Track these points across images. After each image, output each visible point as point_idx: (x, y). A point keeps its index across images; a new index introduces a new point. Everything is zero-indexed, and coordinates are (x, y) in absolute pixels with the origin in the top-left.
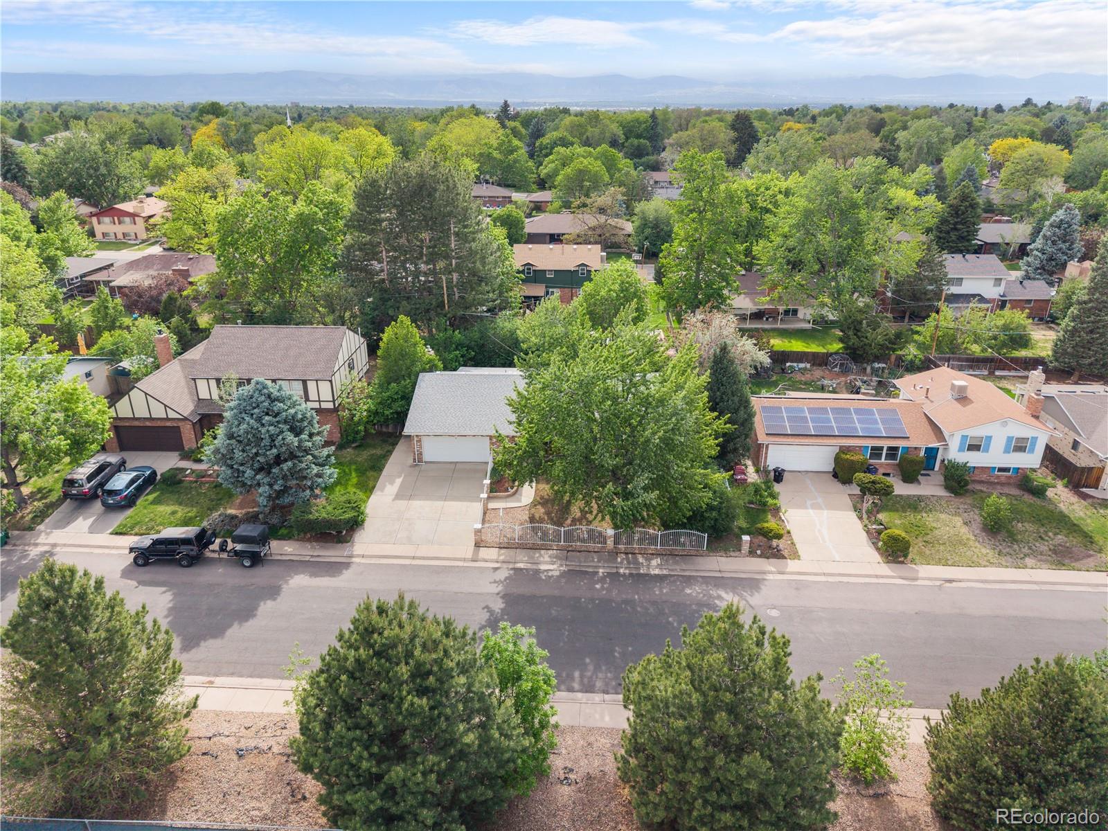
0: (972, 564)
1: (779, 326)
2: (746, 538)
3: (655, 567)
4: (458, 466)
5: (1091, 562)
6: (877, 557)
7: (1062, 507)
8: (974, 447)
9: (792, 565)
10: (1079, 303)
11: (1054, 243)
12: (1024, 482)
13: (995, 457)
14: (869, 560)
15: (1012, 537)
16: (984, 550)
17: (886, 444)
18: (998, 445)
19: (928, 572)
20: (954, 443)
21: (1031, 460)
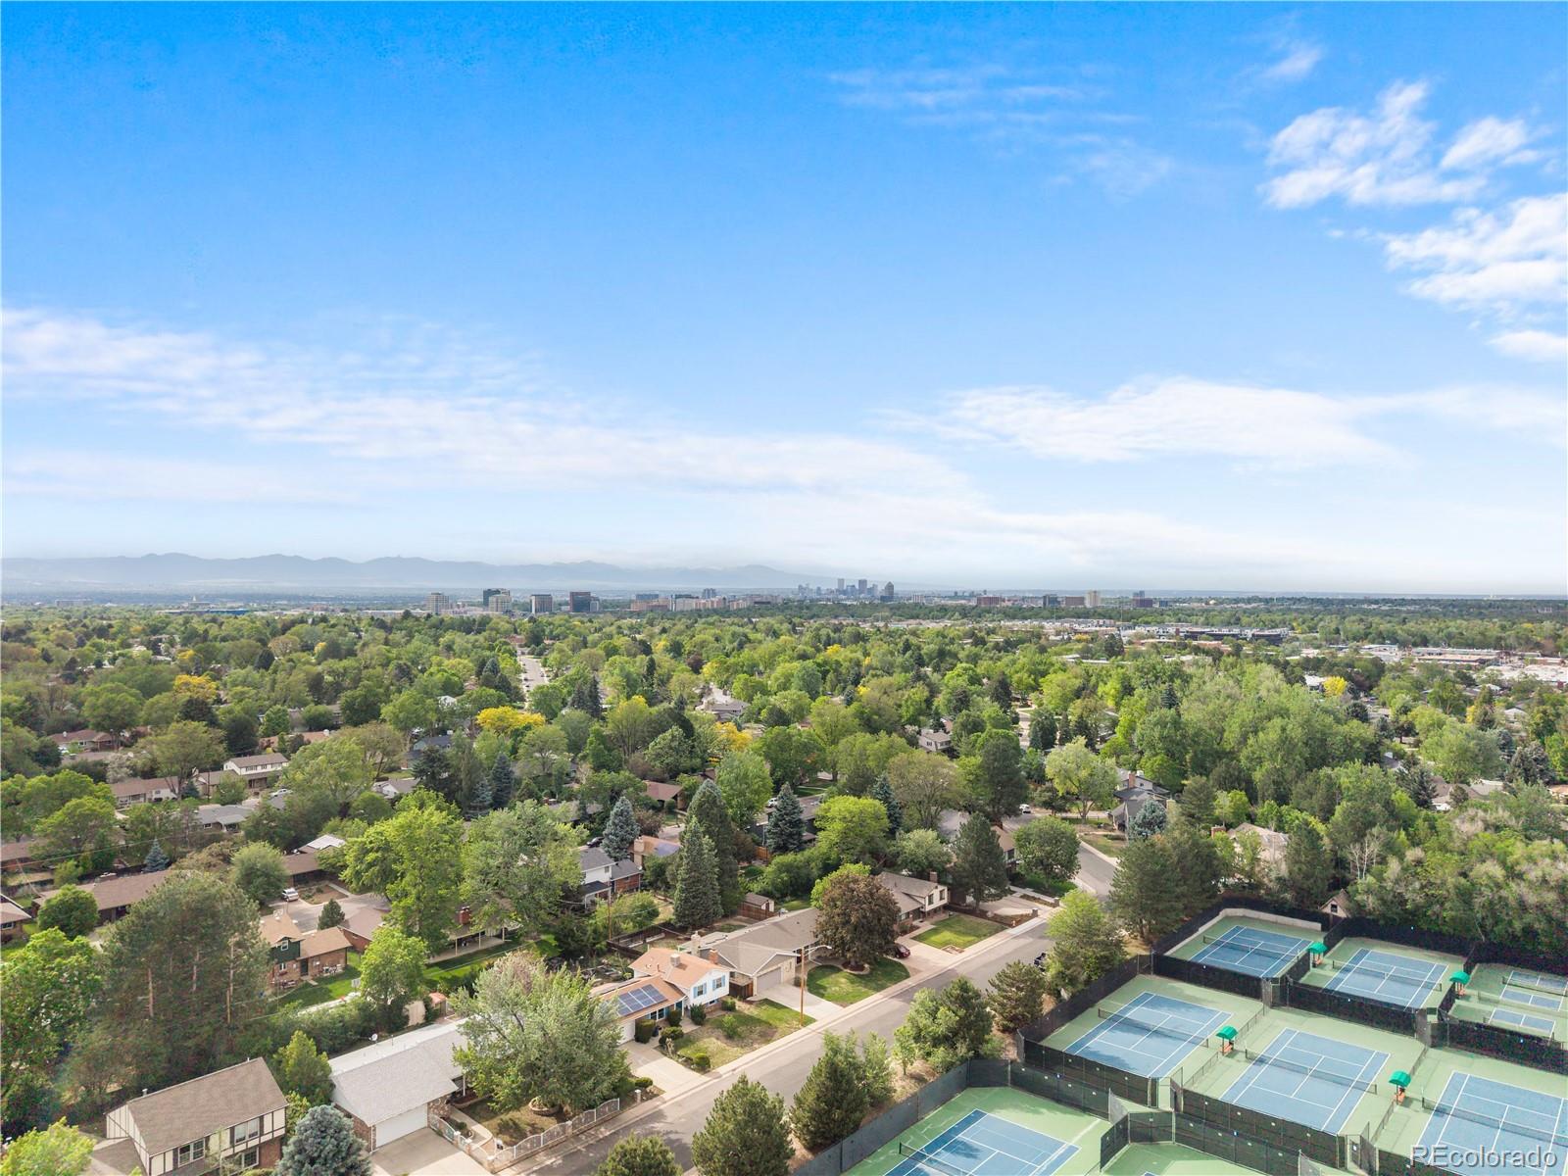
0: (737, 1058)
1: (480, 947)
2: (638, 1091)
3: (605, 1132)
4: (407, 1139)
5: (777, 1035)
6: (696, 1074)
7: (746, 1012)
8: (700, 993)
9: (664, 1096)
10: (683, 880)
11: (621, 827)
12: (725, 1007)
13: (712, 995)
14: (695, 1078)
15: (741, 1037)
16: (733, 1050)
17: (657, 1009)
18: (710, 987)
19: (722, 1070)
20: (691, 994)
21: (725, 990)
